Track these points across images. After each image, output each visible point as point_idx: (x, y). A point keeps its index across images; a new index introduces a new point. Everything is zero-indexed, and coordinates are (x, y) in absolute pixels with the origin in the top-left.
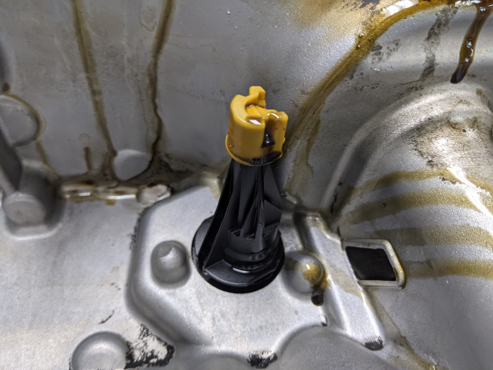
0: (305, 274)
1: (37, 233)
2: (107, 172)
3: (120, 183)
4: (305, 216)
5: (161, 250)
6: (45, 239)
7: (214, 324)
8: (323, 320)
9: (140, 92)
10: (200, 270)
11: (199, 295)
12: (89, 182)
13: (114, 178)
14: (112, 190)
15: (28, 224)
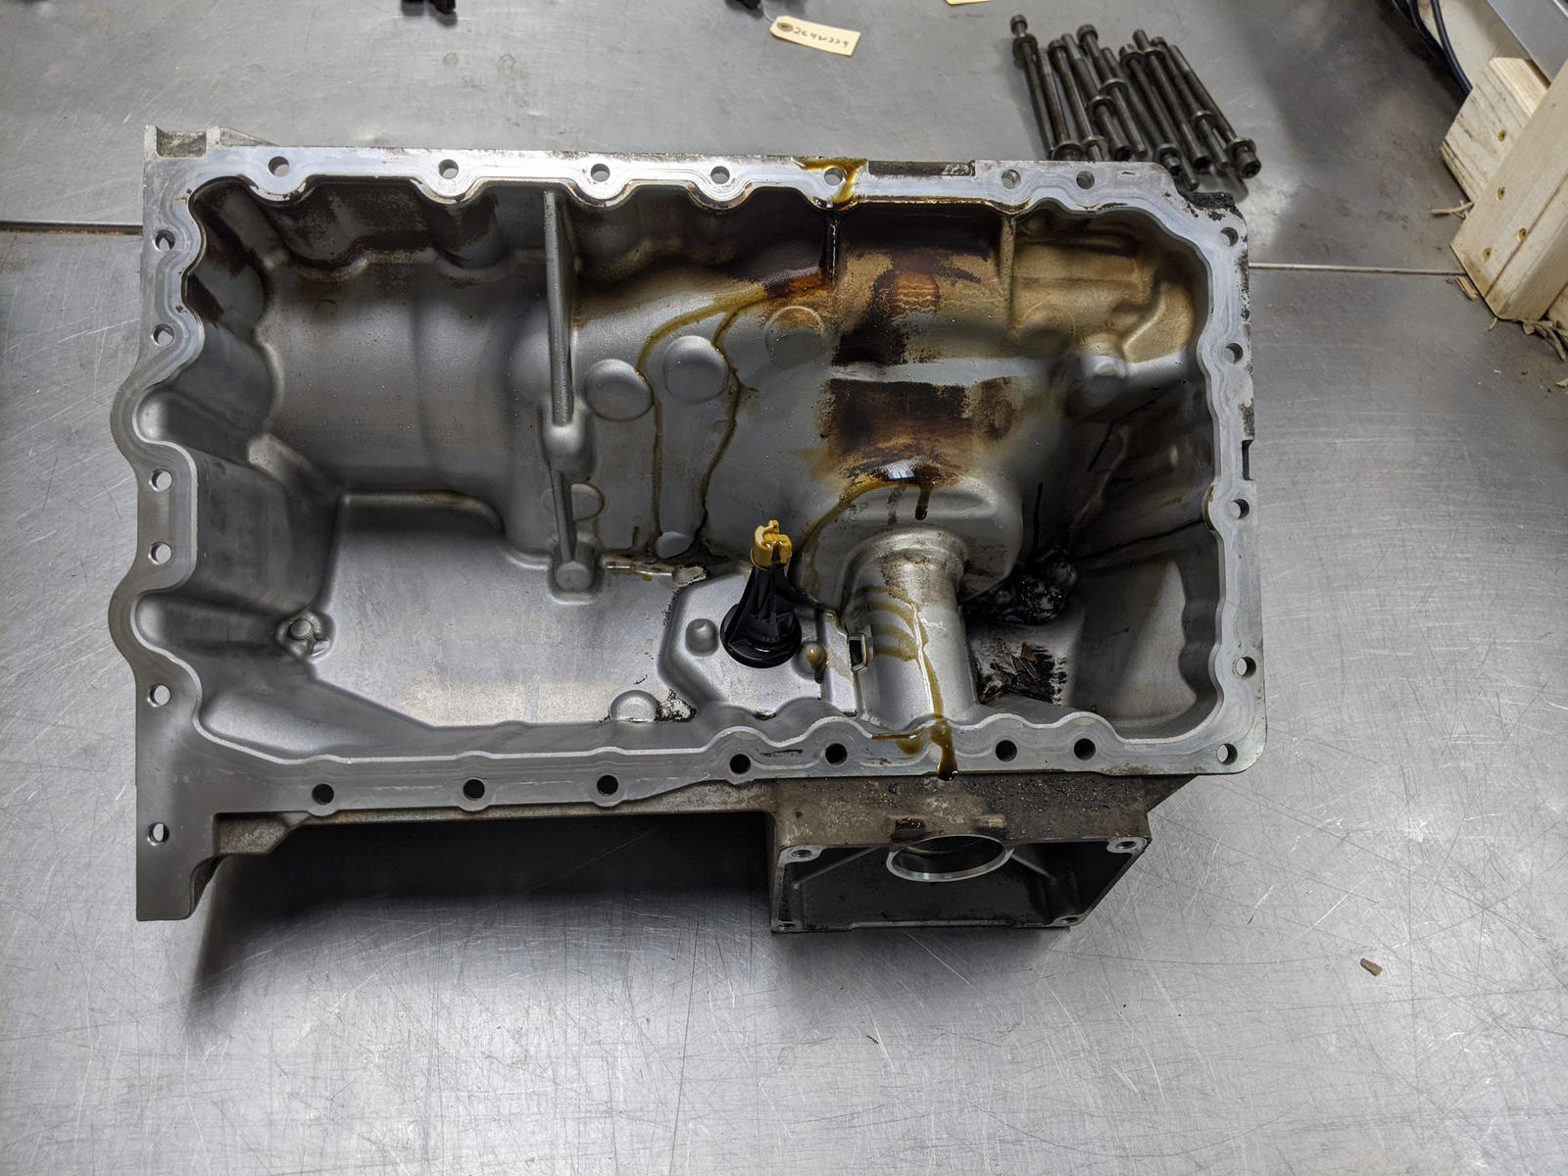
0: (808, 657)
1: (578, 599)
2: (649, 549)
3: (659, 560)
4: (823, 612)
5: (696, 624)
6: (586, 606)
7: (731, 687)
8: (819, 696)
9: (693, 491)
10: (727, 648)
11: (723, 664)
12: (628, 555)
13: (655, 555)
14: (649, 566)
15: (572, 590)
